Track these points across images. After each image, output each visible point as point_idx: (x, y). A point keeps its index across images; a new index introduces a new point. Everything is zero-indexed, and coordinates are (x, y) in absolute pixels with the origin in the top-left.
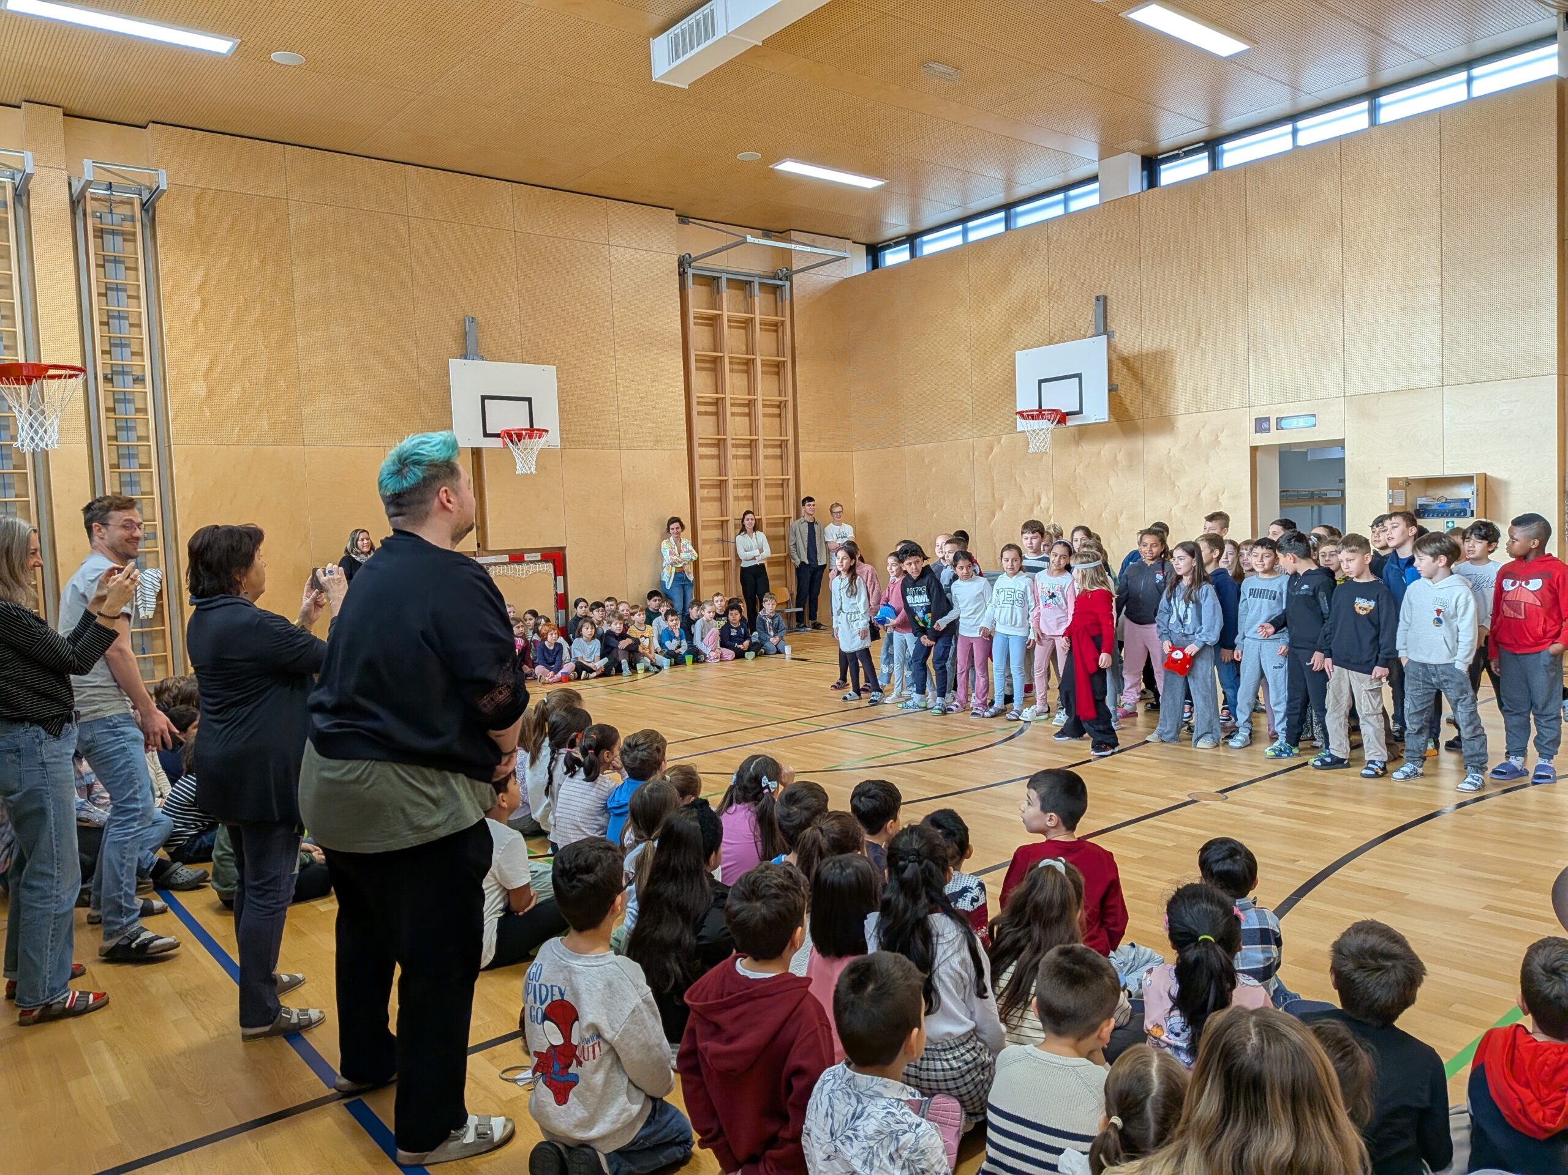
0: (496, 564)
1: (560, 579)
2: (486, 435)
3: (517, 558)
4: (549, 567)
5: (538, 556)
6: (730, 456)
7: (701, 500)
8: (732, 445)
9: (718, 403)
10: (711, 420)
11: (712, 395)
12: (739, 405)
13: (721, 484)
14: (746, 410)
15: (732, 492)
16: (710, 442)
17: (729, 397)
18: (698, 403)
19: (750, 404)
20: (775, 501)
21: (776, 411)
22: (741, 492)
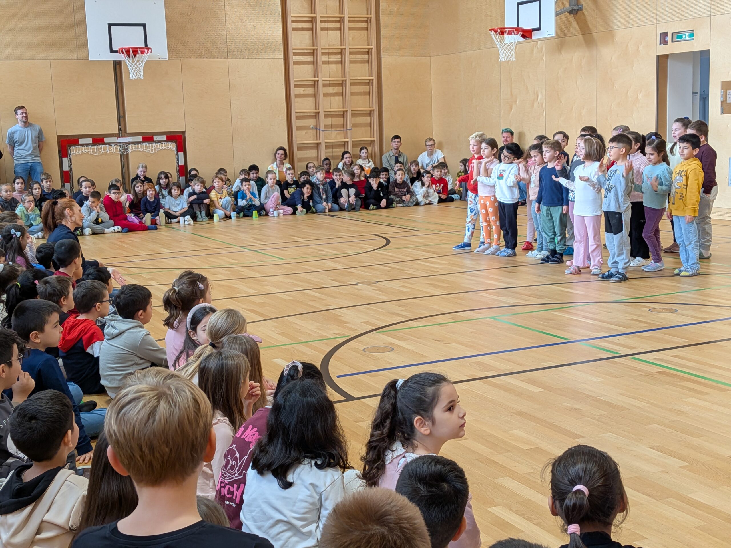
0: (132, 143)
1: (181, 154)
2: (112, 51)
3: (148, 138)
4: (172, 146)
5: (164, 138)
6: (320, 63)
7: (297, 96)
8: (323, 54)
9: (312, 20)
10: (307, 35)
11: (306, 14)
12: (332, 22)
13: (315, 84)
14: (338, 25)
15: (322, 90)
16: (306, 51)
17: (319, 16)
18: (293, 22)
19: (340, 21)
20: (363, 97)
21: (364, 25)
22: (333, 90)
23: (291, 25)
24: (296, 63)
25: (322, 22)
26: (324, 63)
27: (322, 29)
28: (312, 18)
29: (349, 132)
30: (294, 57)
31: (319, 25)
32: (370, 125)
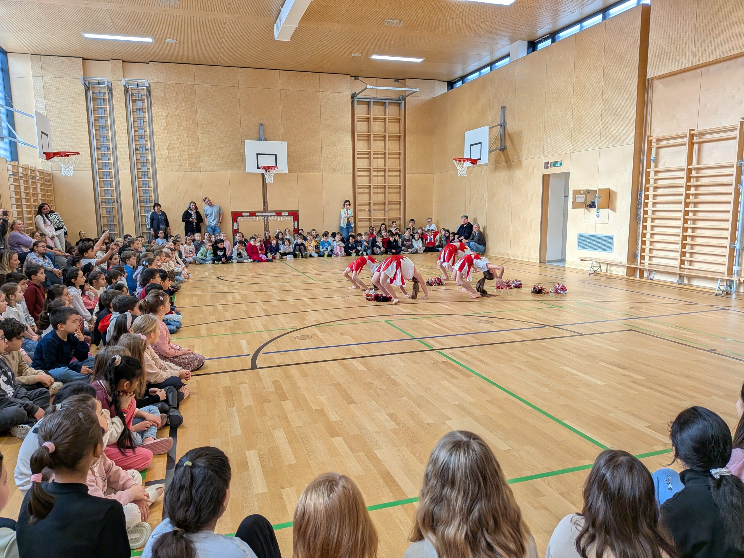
0: (270, 216)
1: (296, 222)
2: (259, 168)
3: (279, 214)
4: (291, 218)
5: (287, 214)
6: (372, 176)
7: (358, 193)
8: (374, 171)
9: (369, 153)
10: (366, 161)
11: (366, 150)
12: (380, 154)
13: (369, 187)
14: (383, 156)
15: (372, 190)
16: (365, 170)
17: (372, 151)
18: (358, 154)
19: (384, 154)
20: (395, 195)
21: (397, 156)
22: (379, 191)
23: (357, 156)
24: (358, 176)
25: (374, 154)
26: (374, 176)
27: (374, 158)
28: (369, 152)
29: (387, 213)
30: (358, 173)
31: (372, 156)
32: (399, 209)
